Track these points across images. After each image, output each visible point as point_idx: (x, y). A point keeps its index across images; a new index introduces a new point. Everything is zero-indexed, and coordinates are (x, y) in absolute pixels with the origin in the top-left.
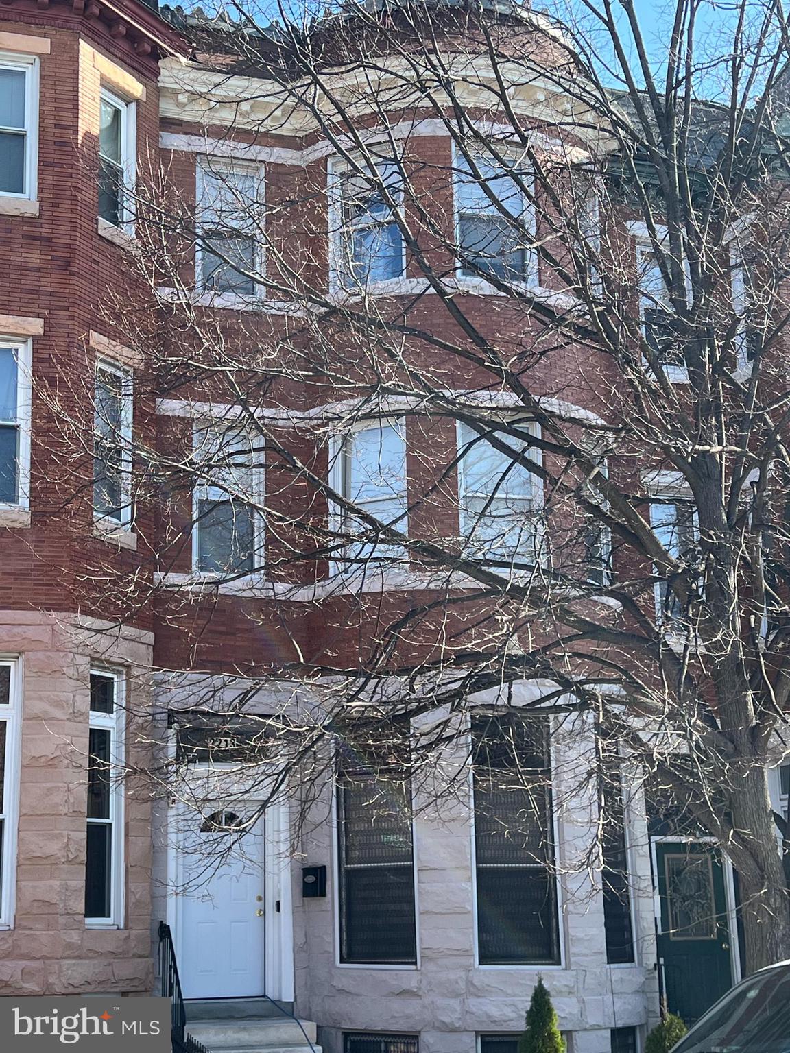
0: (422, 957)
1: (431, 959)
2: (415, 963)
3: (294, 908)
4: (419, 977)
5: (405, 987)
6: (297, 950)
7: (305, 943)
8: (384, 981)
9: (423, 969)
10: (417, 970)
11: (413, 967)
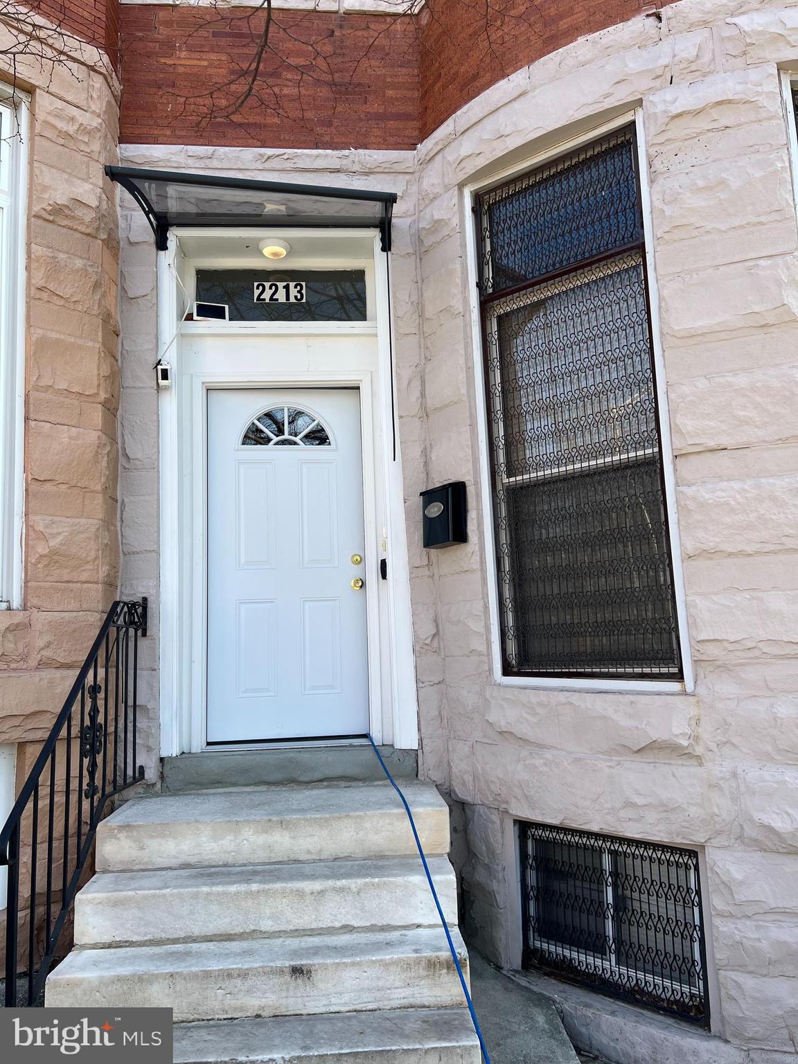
0: (696, 662)
1: (723, 668)
2: (679, 677)
3: (413, 568)
4: (694, 712)
5: (656, 734)
6: (420, 649)
7: (434, 636)
8: (605, 718)
9: (702, 690)
10: (684, 693)
11: (674, 686)
